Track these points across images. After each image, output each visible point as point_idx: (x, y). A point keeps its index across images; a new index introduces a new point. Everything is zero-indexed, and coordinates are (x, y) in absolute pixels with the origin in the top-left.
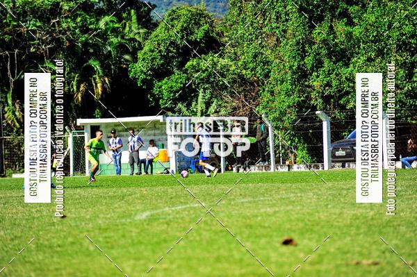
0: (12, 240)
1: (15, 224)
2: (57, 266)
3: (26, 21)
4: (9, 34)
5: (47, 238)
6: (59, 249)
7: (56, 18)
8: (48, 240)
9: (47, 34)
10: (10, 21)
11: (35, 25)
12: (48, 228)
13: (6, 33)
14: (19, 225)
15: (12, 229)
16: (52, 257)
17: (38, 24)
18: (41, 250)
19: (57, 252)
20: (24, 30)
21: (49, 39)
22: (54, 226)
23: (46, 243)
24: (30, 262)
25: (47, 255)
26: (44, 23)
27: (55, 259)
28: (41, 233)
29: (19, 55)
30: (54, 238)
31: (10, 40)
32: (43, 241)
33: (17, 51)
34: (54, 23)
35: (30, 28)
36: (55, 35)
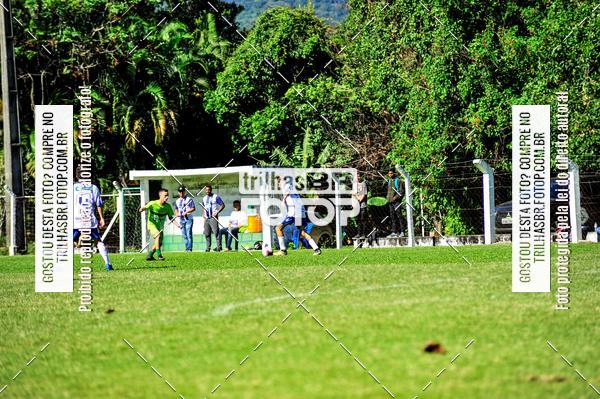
0: (37, 344)
1: (41, 322)
2: (101, 382)
3: (57, 30)
4: (33, 49)
5: (87, 342)
6: (103, 358)
7: (99, 26)
8: (87, 345)
9: (87, 48)
10: (34, 30)
11: (70, 36)
12: (88, 327)
13: (28, 48)
14: (47, 323)
15: (36, 329)
16: (94, 369)
17: (75, 34)
18: (78, 360)
19: (102, 362)
20: (54, 43)
21: (90, 55)
22: (97, 324)
23: (85, 348)
24: (63, 377)
25: (87, 366)
26: (83, 32)
27: (98, 372)
28: (78, 334)
29: (48, 79)
30: (96, 341)
31: (35, 57)
32: (82, 346)
33: (43, 73)
34: (97, 33)
35: (62, 41)
36: (98, 50)
